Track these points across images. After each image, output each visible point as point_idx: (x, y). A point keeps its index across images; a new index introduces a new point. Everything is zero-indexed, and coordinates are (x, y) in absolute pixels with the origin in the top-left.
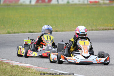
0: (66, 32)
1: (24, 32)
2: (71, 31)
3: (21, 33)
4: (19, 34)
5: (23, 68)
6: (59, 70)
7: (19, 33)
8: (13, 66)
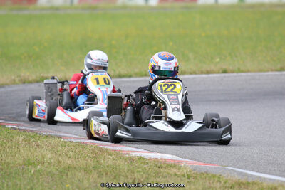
0: (249, 74)
1: (144, 73)
2: (261, 71)
3: (136, 77)
4: (132, 79)
5: (159, 165)
6: (249, 170)
7: (130, 76)
8: (132, 160)
